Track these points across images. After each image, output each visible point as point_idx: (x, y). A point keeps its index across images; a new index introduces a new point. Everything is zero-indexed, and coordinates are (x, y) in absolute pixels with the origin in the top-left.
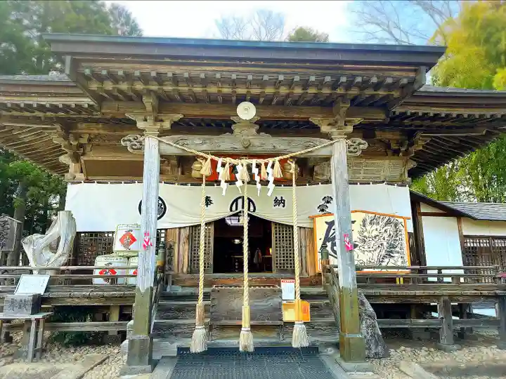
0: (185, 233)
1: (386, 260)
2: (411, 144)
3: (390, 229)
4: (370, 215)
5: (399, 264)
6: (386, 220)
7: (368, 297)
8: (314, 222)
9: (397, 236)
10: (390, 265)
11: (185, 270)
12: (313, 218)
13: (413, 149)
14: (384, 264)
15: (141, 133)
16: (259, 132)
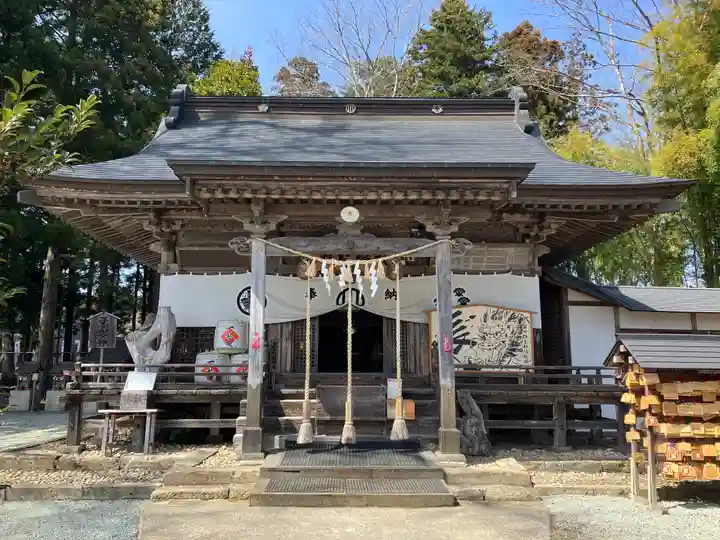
0: (287, 330)
1: (507, 359)
2: (541, 229)
3: (514, 324)
4: (493, 309)
5: (522, 363)
6: (509, 316)
7: (475, 397)
8: (430, 318)
9: (520, 333)
10: (511, 364)
11: (288, 368)
12: (428, 313)
13: (544, 234)
14: (505, 363)
15: (248, 235)
16: (363, 232)
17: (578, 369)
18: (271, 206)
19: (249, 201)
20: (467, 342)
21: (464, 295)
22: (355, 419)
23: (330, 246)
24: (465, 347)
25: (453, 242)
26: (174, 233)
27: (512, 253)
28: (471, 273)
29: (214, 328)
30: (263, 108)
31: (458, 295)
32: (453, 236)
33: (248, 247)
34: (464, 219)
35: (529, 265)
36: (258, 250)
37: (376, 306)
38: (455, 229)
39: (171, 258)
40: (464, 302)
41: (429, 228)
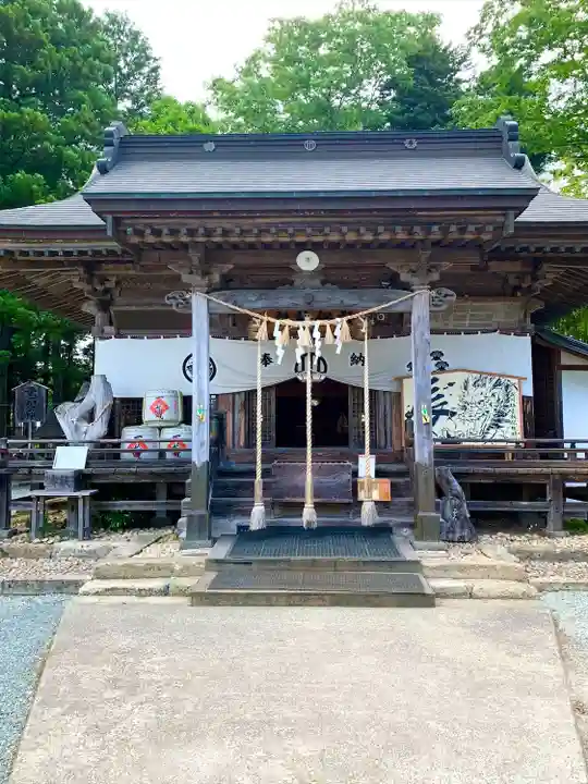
0: (239, 400)
1: (492, 431)
2: (535, 279)
3: (500, 392)
4: (475, 375)
5: (509, 436)
6: (494, 381)
8: (401, 386)
9: (508, 400)
10: (497, 437)
11: (242, 444)
12: (400, 380)
13: (538, 285)
14: (488, 437)
15: (188, 288)
16: (323, 283)
17: (573, 443)
18: (213, 253)
19: (185, 246)
20: (445, 412)
21: (443, 359)
22: (317, 500)
23: (285, 300)
24: (443, 418)
25: (434, 293)
26: (107, 291)
27: (501, 310)
28: (450, 332)
29: (141, 399)
30: (210, 146)
31: (436, 358)
32: (433, 286)
33: (188, 303)
34: (446, 266)
35: (520, 321)
36: (199, 307)
37: (340, 373)
38: (435, 276)
39: (107, 320)
40: (442, 368)
41: (404, 277)
